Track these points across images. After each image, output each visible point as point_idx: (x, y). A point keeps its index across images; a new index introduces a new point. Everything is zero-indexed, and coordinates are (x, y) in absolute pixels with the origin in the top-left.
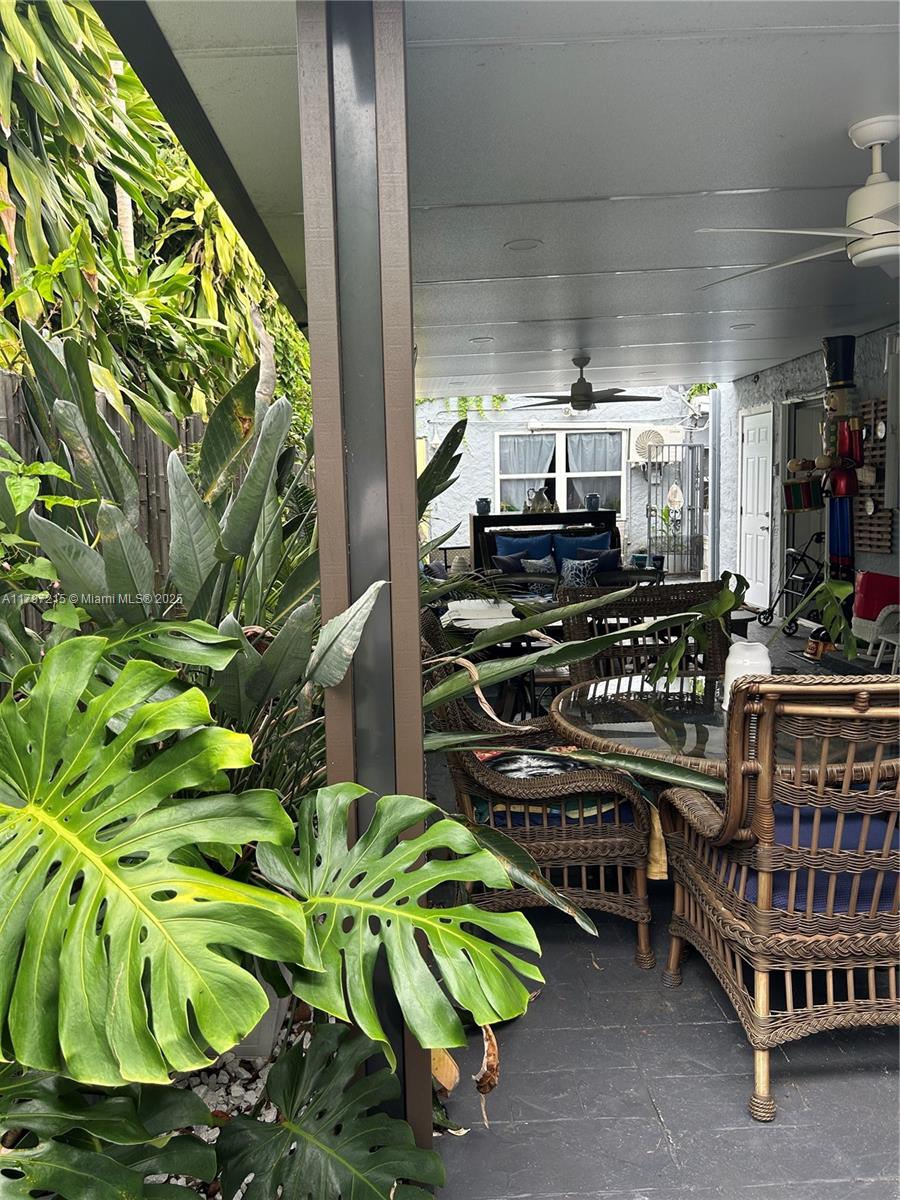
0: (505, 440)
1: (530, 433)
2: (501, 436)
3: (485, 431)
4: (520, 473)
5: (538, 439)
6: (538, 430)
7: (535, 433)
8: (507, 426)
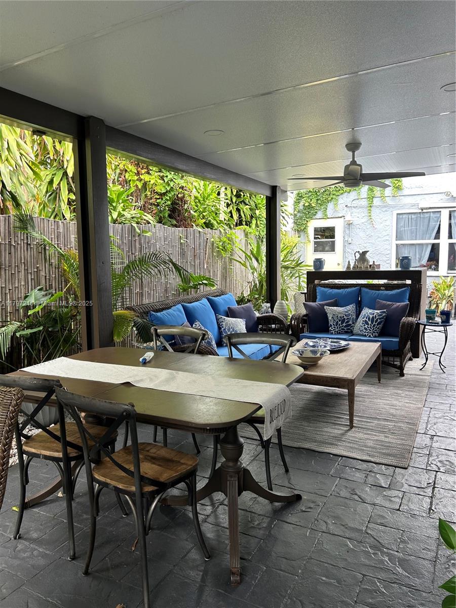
0: (401, 217)
1: (420, 211)
2: (398, 214)
3: (386, 211)
4: (412, 239)
5: (427, 215)
6: (427, 209)
7: (424, 211)
8: (403, 207)
